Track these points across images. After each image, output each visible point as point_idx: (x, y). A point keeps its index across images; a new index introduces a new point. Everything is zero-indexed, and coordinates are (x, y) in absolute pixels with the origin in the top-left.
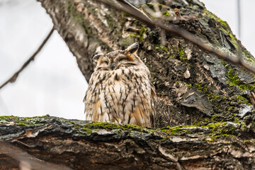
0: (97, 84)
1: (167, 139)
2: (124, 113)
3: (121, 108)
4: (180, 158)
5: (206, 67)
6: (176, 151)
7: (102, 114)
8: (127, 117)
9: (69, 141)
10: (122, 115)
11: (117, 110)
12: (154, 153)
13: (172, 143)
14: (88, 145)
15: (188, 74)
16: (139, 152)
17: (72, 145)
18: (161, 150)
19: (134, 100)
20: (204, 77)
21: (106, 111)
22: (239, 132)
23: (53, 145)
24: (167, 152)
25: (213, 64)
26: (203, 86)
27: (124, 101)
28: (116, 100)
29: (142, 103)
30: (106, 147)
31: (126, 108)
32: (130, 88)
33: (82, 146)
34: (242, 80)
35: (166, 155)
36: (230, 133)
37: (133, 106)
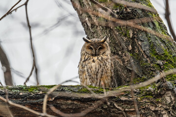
0: (83, 62)
1: (119, 98)
2: (97, 79)
3: (96, 77)
4: (125, 109)
5: (140, 43)
6: (122, 105)
7: (86, 79)
8: (99, 81)
9: (69, 102)
10: (96, 80)
11: (93, 77)
12: (112, 107)
13: (121, 100)
14: (79, 103)
15: (130, 47)
16: (104, 107)
17: (71, 104)
18: (115, 105)
19: (102, 72)
20: (138, 49)
21: (88, 77)
22: (154, 94)
23: (62, 105)
24: (118, 106)
25: (143, 41)
26: (138, 55)
27: (97, 72)
28: (93, 72)
29: (106, 73)
30: (88, 104)
31: (98, 76)
32: (101, 66)
33: (76, 104)
34: (157, 52)
35: (118, 107)
36: (149, 94)
37: (102, 75)
